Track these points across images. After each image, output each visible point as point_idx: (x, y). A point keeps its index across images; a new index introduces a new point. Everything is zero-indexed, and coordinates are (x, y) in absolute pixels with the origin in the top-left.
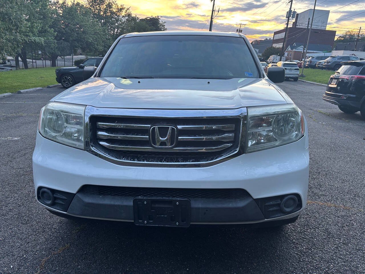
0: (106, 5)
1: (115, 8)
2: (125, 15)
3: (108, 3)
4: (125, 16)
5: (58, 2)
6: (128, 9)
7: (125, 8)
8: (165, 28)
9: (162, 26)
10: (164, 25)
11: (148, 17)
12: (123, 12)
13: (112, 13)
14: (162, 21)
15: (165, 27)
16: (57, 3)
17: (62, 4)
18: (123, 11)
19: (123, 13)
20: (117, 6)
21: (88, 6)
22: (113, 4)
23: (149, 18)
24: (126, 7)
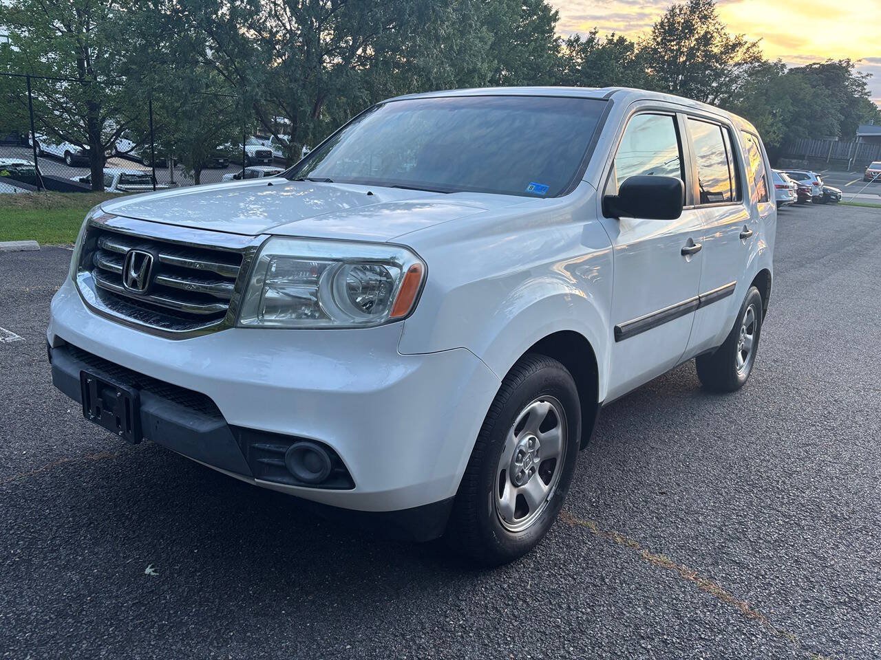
0: (696, 40)
1: (719, 44)
2: (744, 60)
3: (702, 33)
4: (743, 62)
5: (577, 40)
6: (754, 45)
7: (746, 42)
8: (866, 91)
9: (859, 85)
10: (865, 84)
11: (814, 64)
12: (739, 52)
13: (709, 56)
14: (859, 73)
15: (865, 87)
16: (574, 41)
17: (585, 44)
18: (741, 50)
19: (739, 56)
20: (724, 40)
21: (653, 44)
22: (715, 34)
23: (817, 66)
24: (749, 39)
